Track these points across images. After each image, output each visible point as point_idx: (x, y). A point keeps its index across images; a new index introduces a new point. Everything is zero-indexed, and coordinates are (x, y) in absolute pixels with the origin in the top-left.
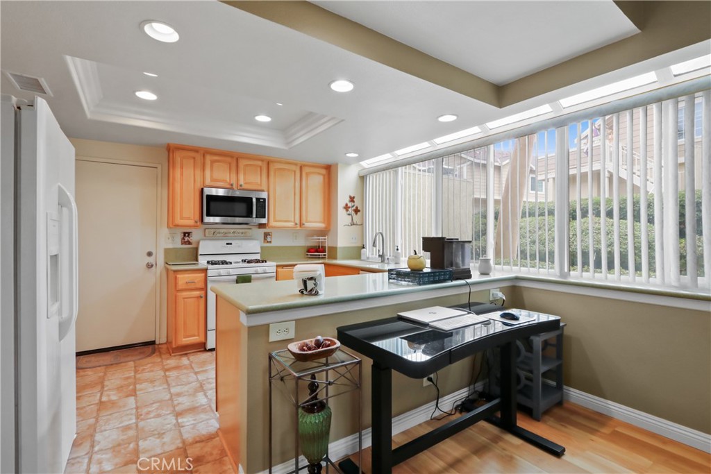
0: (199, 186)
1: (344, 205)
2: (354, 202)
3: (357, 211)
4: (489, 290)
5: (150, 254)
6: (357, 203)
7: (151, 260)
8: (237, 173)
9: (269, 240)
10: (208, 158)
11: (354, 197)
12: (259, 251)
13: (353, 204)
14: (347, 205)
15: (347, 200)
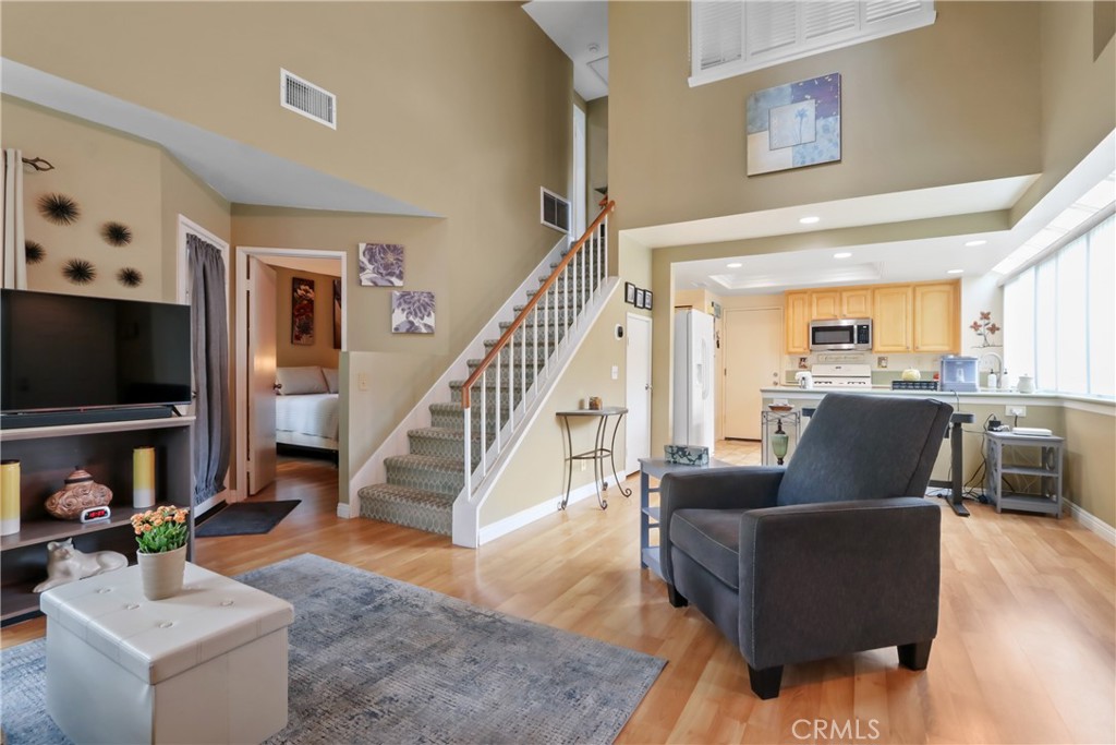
0: (806, 321)
1: (972, 324)
2: (988, 319)
3: (993, 329)
4: (1004, 406)
5: (776, 375)
6: (993, 320)
7: (776, 379)
8: (841, 305)
9: (884, 364)
10: (814, 296)
11: (989, 314)
12: (869, 375)
13: (987, 321)
14: (975, 323)
15: (977, 318)
